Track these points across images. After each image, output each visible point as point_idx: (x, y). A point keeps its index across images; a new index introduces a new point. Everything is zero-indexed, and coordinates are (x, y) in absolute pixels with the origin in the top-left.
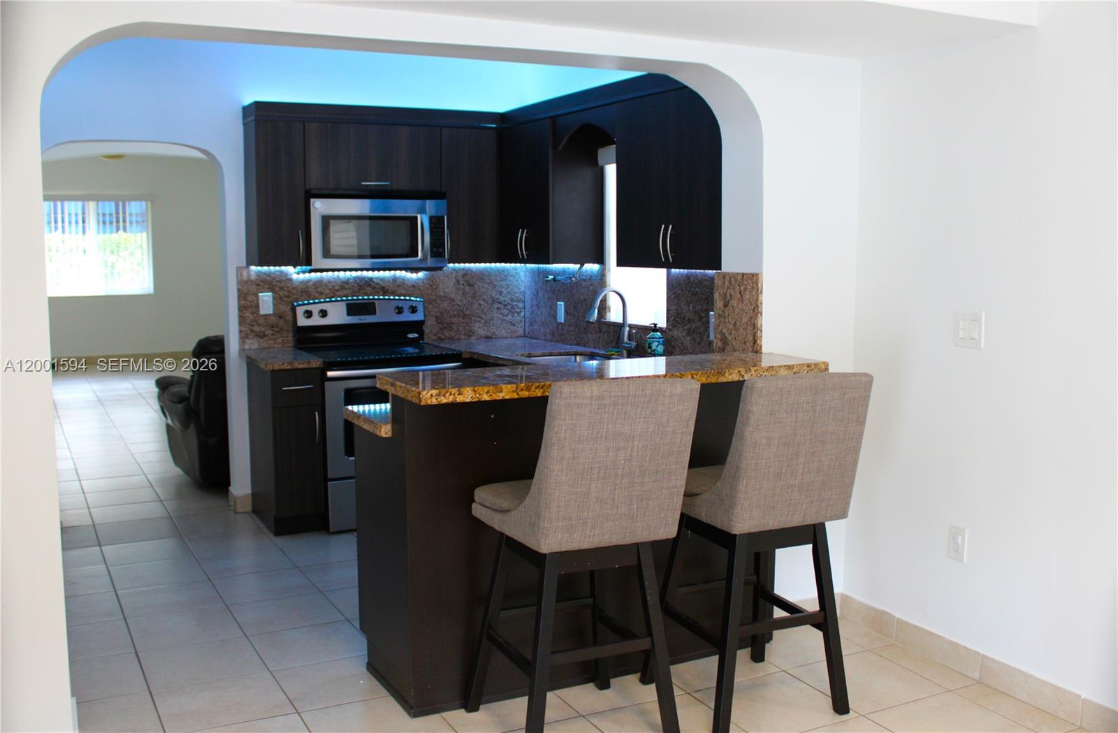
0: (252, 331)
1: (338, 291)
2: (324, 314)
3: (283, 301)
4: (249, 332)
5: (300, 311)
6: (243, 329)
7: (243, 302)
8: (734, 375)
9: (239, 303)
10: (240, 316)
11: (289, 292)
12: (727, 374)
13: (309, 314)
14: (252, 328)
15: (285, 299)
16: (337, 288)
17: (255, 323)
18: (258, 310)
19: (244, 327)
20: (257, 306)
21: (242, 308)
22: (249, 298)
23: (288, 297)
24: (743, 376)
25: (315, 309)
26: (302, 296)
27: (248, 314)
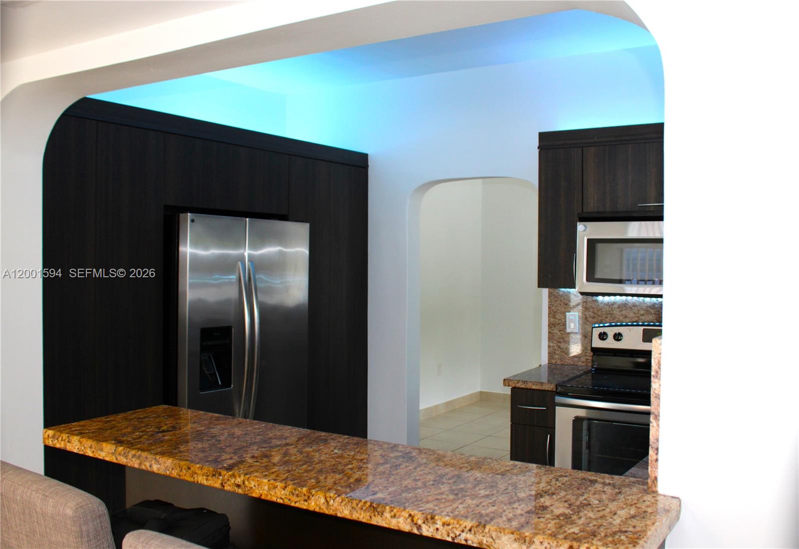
0: (559, 347)
1: (643, 315)
2: (618, 337)
3: (588, 321)
4: (556, 348)
5: (596, 332)
6: (551, 344)
7: (552, 320)
8: (401, 520)
9: (549, 320)
10: (549, 332)
11: (594, 313)
12: (387, 515)
13: (603, 336)
14: (559, 344)
15: (590, 319)
16: (642, 312)
17: (562, 340)
18: (565, 328)
19: (552, 342)
20: (565, 324)
21: (551, 325)
22: (558, 316)
23: (594, 318)
24: (419, 528)
25: (611, 331)
26: (606, 318)
27: (556, 331)
